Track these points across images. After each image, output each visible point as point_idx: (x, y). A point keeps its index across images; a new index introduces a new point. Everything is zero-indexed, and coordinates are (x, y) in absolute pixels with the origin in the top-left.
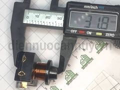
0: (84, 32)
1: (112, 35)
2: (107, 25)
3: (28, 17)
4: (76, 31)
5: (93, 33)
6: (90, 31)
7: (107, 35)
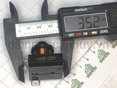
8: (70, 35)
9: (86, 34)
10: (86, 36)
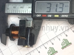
0: (45, 16)
1: (66, 16)
2: (63, 9)
3: (8, 9)
4: (40, 15)
5: (53, 15)
6: (50, 14)
7: (63, 16)
8: (38, 16)
9: (50, 16)
10: (50, 18)
